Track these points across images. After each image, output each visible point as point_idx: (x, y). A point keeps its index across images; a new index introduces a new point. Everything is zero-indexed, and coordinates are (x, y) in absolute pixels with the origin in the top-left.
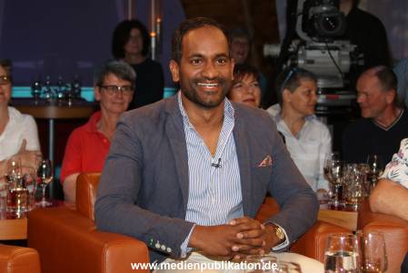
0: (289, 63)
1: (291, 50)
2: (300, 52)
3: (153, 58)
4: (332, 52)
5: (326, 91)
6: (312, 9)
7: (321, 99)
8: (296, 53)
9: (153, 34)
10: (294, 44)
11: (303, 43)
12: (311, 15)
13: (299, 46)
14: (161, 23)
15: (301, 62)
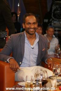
0: (50, 24)
1: (50, 21)
2: (52, 22)
3: (18, 21)
4: (60, 22)
5: (58, 31)
6: (55, 12)
7: (57, 33)
8: (51, 22)
9: (18, 16)
10: (51, 20)
11: (53, 19)
12: (55, 13)
13: (52, 20)
14: (20, 13)
15: (52, 24)
